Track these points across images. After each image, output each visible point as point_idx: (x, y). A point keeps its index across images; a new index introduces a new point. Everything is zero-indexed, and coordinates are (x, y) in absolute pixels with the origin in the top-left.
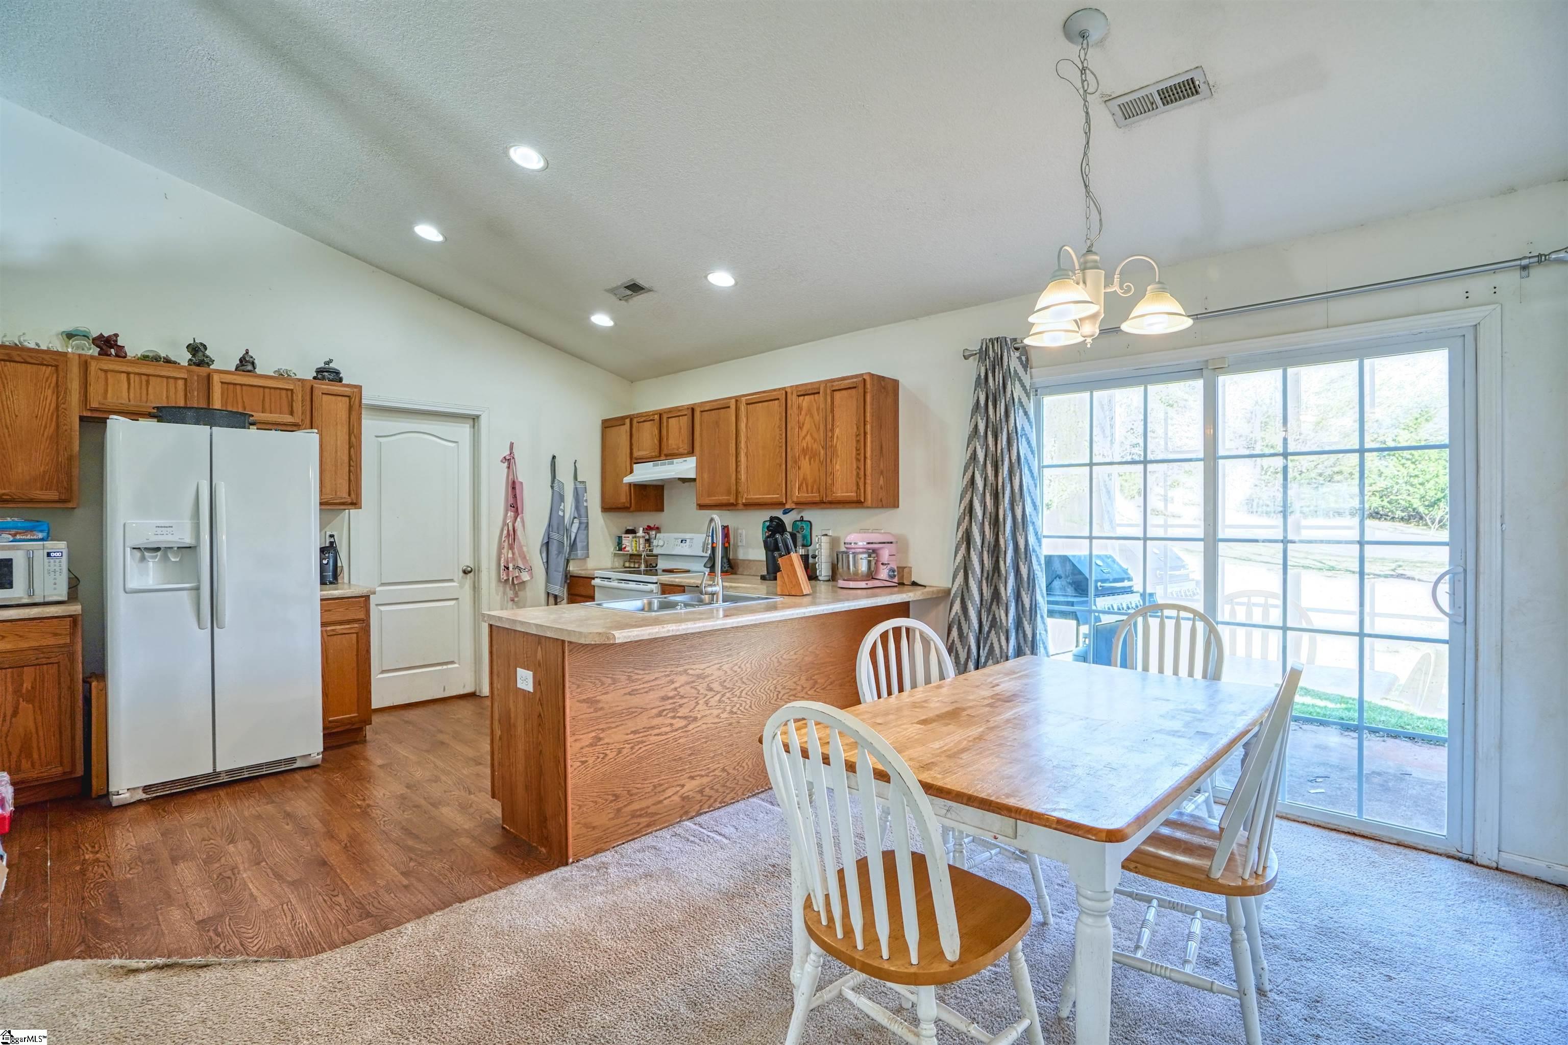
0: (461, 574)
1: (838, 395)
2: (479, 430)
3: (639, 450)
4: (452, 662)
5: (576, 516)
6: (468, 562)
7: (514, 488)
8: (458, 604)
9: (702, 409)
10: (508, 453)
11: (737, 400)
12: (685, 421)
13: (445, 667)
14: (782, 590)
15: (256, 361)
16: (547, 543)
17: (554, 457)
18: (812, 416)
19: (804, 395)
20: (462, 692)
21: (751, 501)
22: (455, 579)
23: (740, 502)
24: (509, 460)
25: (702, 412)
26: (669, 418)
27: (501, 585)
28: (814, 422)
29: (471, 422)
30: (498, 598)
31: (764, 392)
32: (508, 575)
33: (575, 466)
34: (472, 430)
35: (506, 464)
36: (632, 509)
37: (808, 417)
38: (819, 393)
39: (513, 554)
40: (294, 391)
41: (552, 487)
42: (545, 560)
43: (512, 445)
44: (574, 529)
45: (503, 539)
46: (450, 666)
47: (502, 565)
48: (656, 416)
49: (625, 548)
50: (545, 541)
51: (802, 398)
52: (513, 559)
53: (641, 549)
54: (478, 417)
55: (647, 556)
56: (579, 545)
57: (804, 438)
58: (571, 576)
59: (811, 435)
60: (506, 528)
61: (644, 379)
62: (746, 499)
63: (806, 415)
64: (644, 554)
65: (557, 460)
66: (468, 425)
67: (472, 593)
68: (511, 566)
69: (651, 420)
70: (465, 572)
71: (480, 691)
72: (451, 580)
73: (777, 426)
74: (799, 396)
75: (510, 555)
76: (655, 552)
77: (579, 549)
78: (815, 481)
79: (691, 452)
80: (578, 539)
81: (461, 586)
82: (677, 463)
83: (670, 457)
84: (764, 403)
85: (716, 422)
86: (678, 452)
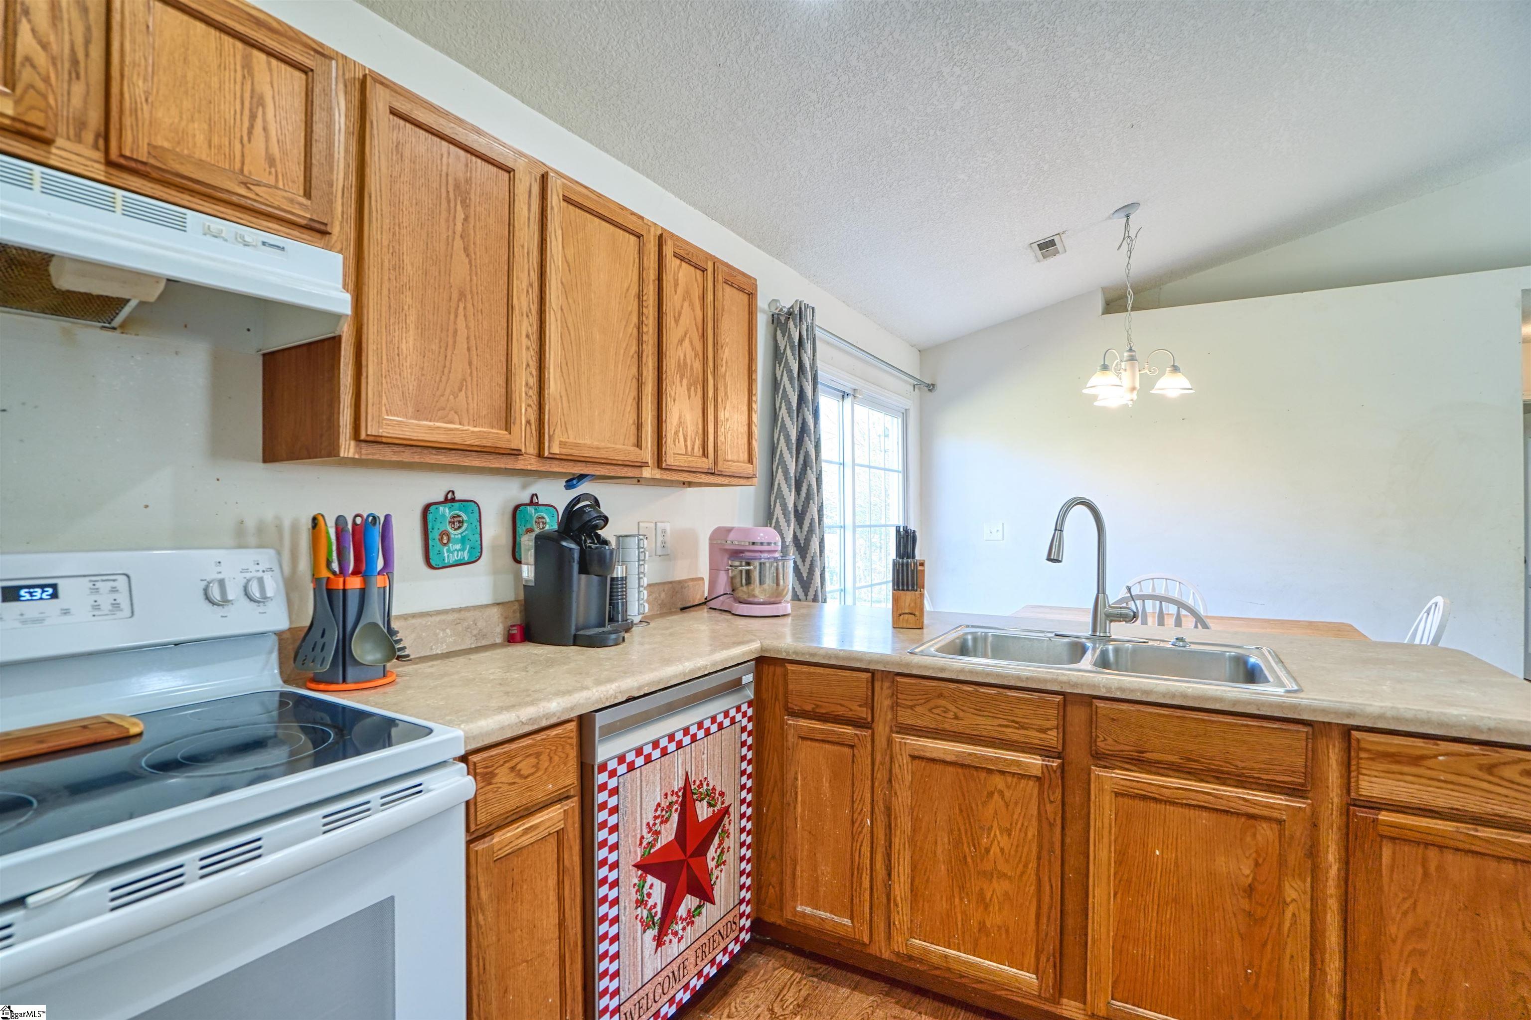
1: (726, 290)
9: (397, 106)
18: (693, 306)
19: (682, 259)
21: (575, 451)
23: (530, 449)
37: (687, 305)
38: (704, 271)
51: (679, 262)
59: (691, 342)
63: (684, 299)
73: (633, 291)
74: (675, 256)
78: (697, 431)
82: (207, 232)
83: (159, 190)
84: (607, 225)
85: (457, 186)
86: (242, 191)
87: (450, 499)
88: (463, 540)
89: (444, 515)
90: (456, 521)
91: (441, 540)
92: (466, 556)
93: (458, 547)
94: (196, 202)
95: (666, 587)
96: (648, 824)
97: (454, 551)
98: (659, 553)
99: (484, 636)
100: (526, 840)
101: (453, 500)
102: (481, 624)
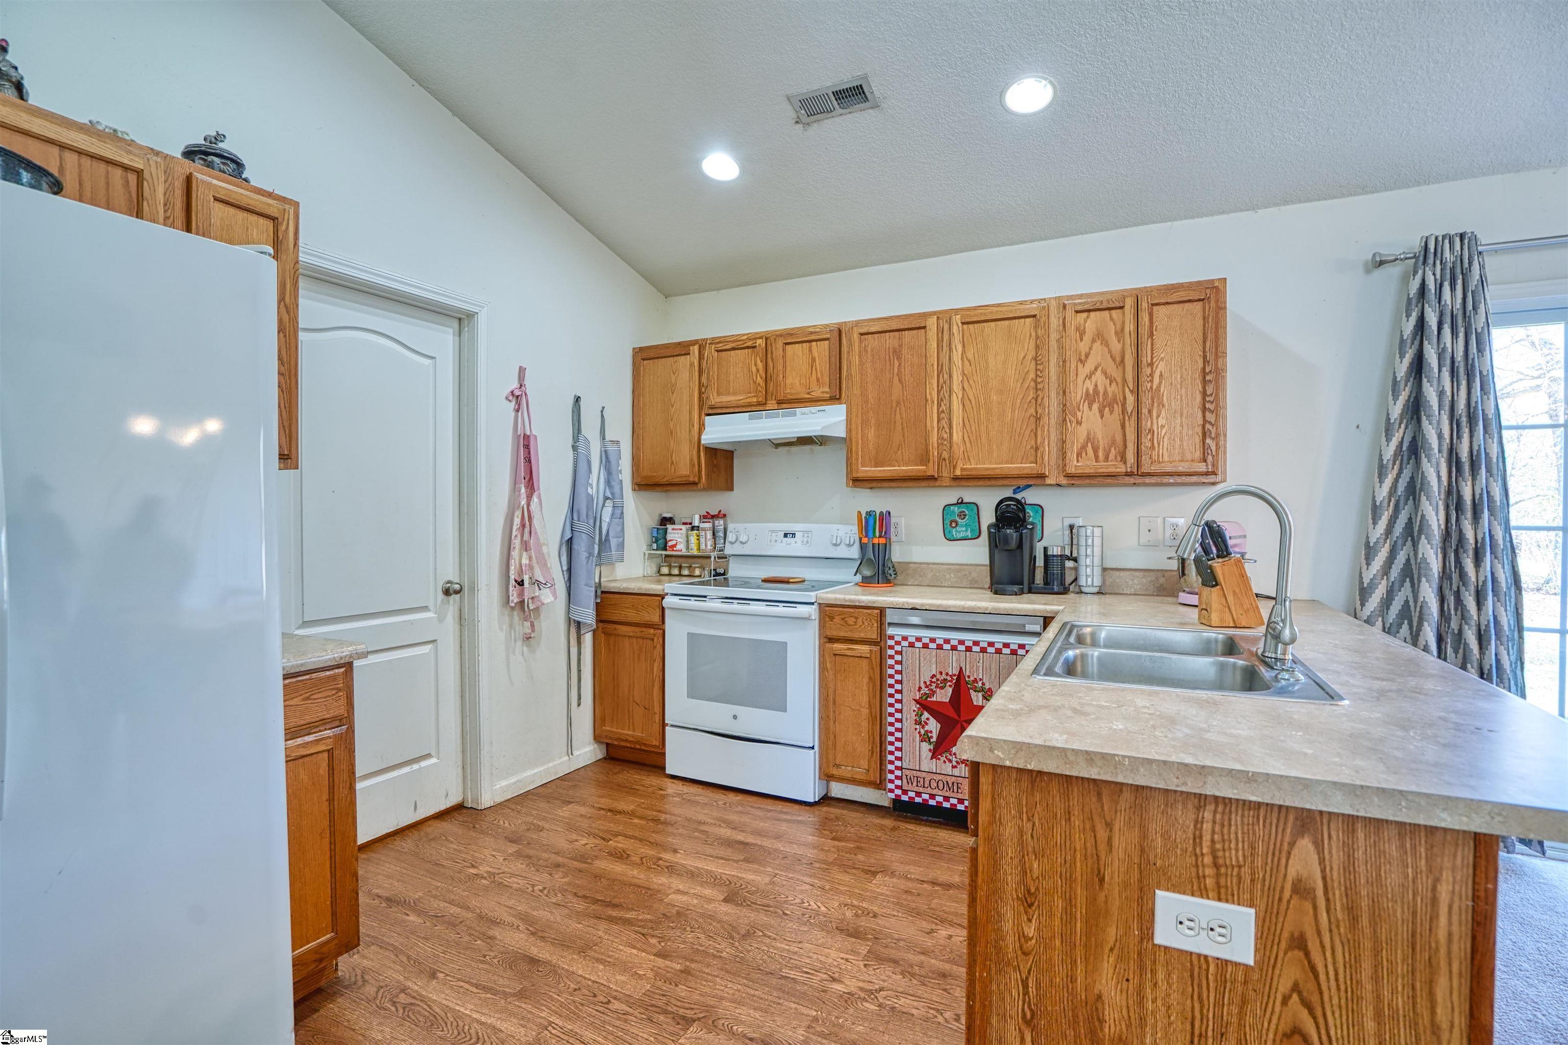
0: (440, 596)
1: (1160, 312)
2: (473, 339)
3: (719, 394)
4: (428, 756)
5: (608, 494)
6: (450, 573)
7: (527, 447)
8: (436, 649)
9: (862, 331)
10: (516, 385)
11: (945, 317)
12: (821, 350)
13: (415, 767)
14: (1221, 620)
15: (26, 83)
16: (570, 542)
17: (577, 399)
18: (1105, 343)
19: (1089, 311)
20: (443, 807)
21: (973, 473)
22: (431, 607)
23: (945, 474)
24: (518, 398)
25: (862, 334)
26: (786, 344)
27: (507, 612)
28: (1110, 351)
29: (456, 324)
30: (502, 636)
31: (999, 305)
32: (521, 594)
33: (602, 416)
34: (457, 338)
35: (513, 404)
36: (701, 486)
37: (1098, 344)
38: (1122, 308)
39: (530, 558)
40: (146, 175)
41: (575, 448)
42: (565, 568)
43: (522, 371)
44: (606, 518)
45: (514, 533)
46: (423, 764)
47: (512, 577)
48: (759, 342)
49: (675, 545)
50: (568, 535)
51: (1085, 315)
52: (531, 567)
53: (709, 547)
54: (471, 316)
55: (719, 558)
56: (614, 542)
57: (1089, 376)
58: (603, 592)
59: (1105, 373)
60: (518, 513)
61: (697, 291)
62: (962, 469)
63: (1094, 341)
64: (713, 555)
65: (582, 403)
66: (451, 330)
67: (457, 627)
68: (526, 579)
69: (748, 347)
70: (447, 592)
71: (476, 800)
72: (425, 609)
73: (1029, 357)
74: (1077, 312)
75: (525, 561)
76: (728, 550)
77: (613, 549)
78: (1113, 443)
79: (835, 399)
80: (611, 535)
81: (441, 619)
82: (802, 414)
83: (789, 406)
84: (1002, 322)
85: (894, 351)
86: (808, 396)
87: (960, 502)
88: (966, 525)
89: (953, 511)
90: (962, 515)
91: (951, 524)
92: (969, 534)
93: (964, 529)
94: (796, 405)
95: (1152, 576)
96: (925, 682)
97: (960, 531)
98: (1167, 543)
99: (976, 582)
100: (849, 653)
101: (962, 503)
102: (974, 575)
